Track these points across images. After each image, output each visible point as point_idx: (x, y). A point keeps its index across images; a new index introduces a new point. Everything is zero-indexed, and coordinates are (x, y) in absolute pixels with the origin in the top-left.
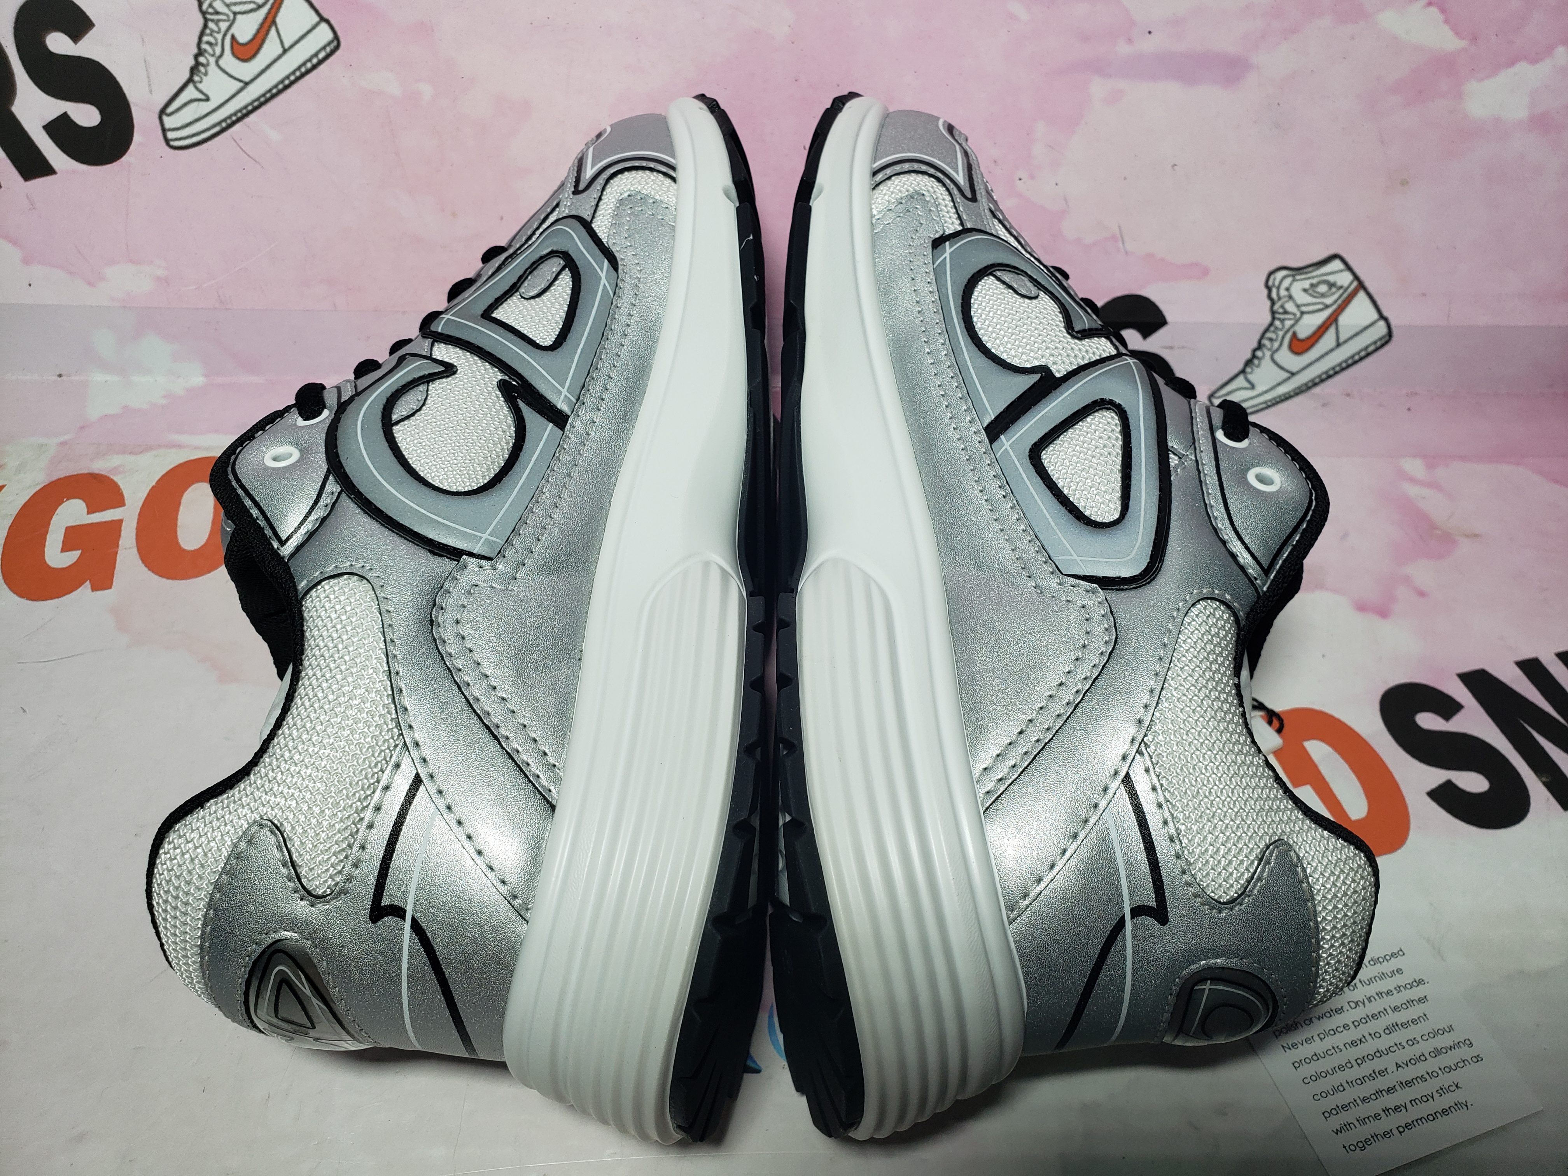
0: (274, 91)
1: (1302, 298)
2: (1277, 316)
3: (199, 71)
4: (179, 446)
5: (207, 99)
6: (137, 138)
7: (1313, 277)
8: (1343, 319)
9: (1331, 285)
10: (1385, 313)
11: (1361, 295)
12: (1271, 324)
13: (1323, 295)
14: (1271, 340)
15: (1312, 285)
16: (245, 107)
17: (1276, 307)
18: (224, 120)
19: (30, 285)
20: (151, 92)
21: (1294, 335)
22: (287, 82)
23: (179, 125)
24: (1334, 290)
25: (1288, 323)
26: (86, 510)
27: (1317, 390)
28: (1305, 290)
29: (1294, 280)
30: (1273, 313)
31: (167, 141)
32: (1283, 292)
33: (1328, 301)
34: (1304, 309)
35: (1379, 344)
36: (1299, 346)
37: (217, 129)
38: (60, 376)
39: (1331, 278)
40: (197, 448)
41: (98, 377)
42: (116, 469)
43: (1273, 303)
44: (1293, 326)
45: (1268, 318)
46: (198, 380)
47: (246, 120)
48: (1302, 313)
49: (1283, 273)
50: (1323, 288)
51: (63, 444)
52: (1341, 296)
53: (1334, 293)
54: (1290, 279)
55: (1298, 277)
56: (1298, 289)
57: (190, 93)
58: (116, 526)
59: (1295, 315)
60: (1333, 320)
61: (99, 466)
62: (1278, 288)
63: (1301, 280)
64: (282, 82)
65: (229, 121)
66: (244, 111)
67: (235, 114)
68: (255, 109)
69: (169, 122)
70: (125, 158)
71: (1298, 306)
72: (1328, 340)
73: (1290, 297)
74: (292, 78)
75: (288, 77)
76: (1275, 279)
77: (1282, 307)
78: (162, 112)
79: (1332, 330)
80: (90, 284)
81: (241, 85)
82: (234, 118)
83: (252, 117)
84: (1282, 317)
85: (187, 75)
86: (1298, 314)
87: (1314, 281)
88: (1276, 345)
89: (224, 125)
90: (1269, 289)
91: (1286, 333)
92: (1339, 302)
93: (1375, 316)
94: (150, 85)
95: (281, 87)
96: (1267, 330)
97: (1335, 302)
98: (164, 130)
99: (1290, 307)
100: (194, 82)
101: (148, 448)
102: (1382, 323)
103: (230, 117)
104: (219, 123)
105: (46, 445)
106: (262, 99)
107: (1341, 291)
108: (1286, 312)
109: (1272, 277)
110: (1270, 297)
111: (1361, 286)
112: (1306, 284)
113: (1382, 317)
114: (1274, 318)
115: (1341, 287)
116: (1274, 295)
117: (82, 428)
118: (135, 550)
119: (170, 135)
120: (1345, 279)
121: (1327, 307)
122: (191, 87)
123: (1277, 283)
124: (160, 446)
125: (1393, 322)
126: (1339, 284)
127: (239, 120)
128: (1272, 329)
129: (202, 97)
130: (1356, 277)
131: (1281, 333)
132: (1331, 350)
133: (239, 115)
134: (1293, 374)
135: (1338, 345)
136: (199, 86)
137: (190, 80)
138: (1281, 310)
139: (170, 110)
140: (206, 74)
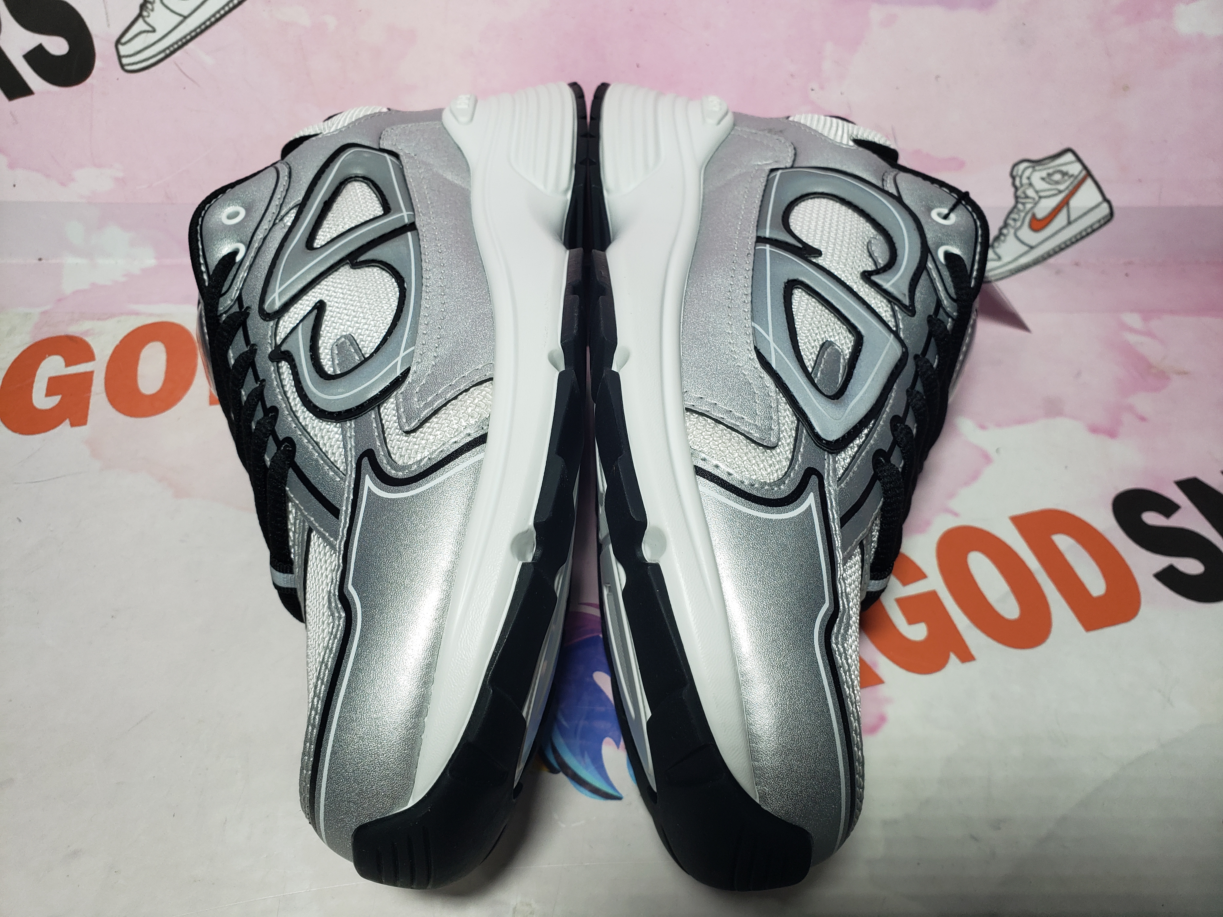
0: (208, 23)
1: (1040, 185)
2: (1020, 200)
3: (147, 8)
4: (137, 314)
5: (154, 31)
6: (98, 63)
7: (1049, 168)
8: (1073, 202)
9: (1064, 174)
10: (1108, 196)
11: (1089, 182)
12: (1015, 207)
13: (1057, 183)
14: (1015, 220)
15: (1049, 175)
16: (185, 37)
17: (1019, 193)
18: (168, 48)
19: (14, 186)
20: (109, 25)
21: (1034, 216)
22: (218, 16)
23: (132, 52)
24: (1066, 178)
25: (1029, 206)
26: (63, 364)
27: (1051, 261)
28: (1043, 179)
29: (1034, 170)
30: (1017, 197)
31: (122, 66)
32: (1025, 181)
33: (1061, 187)
34: (1042, 194)
35: (1102, 222)
36: (1037, 225)
37: (162, 55)
38: (40, 259)
39: (1064, 169)
40: (151, 315)
41: (70, 260)
42: (87, 332)
43: (1016, 189)
44: (1032, 208)
45: (1012, 202)
46: (150, 262)
47: (186, 48)
48: (1040, 197)
49: (1025, 165)
50: (1057, 177)
51: (44, 313)
52: (1072, 183)
53: (1066, 181)
54: (1030, 170)
55: (1037, 168)
56: (1037, 177)
57: (140, 25)
58: (88, 377)
59: (1034, 199)
60: (1065, 203)
61: (73, 330)
62: (1021, 177)
63: (1040, 170)
64: (214, 15)
65: (172, 49)
66: (184, 40)
67: (176, 43)
68: (192, 38)
69: (123, 50)
70: (89, 81)
71: (1037, 192)
72: (1061, 219)
73: (1031, 185)
74: (222, 12)
75: (218, 12)
76: (1018, 171)
77: (1024, 193)
78: (118, 42)
79: (1064, 212)
80: (63, 184)
81: (181, 18)
82: (176, 46)
83: (191, 45)
84: (1023, 201)
85: (137, 11)
86: (1037, 198)
87: (1051, 171)
88: (1019, 224)
89: (168, 52)
90: (1013, 178)
91: (1027, 214)
92: (1071, 188)
93: (1099, 198)
94: (108, 20)
95: (213, 19)
96: (1011, 212)
97: (1067, 188)
98: (120, 57)
99: (1030, 192)
100: (143, 17)
101: (111, 316)
102: (1105, 205)
103: (172, 45)
104: (164, 51)
105: (30, 314)
106: (198, 30)
107: (1072, 179)
108: (1027, 197)
109: (1016, 169)
110: (1014, 185)
111: (1089, 174)
112: (1044, 174)
113: (1106, 200)
114: (1017, 202)
115: (1072, 176)
116: (1018, 183)
117: (59, 300)
118: (104, 395)
119: (125, 61)
120: (1076, 169)
121: (1060, 192)
122: (140, 21)
123: (1020, 173)
124: (122, 314)
125: (1114, 204)
126: (1071, 172)
127: (180, 48)
128: (1016, 210)
129: (150, 29)
130: (1085, 167)
131: (1022, 214)
132: (1063, 228)
133: (180, 43)
134: (1032, 248)
135: (1069, 223)
136: (148, 20)
137: (140, 15)
138: (1023, 195)
139: (124, 40)
140: (152, 10)
